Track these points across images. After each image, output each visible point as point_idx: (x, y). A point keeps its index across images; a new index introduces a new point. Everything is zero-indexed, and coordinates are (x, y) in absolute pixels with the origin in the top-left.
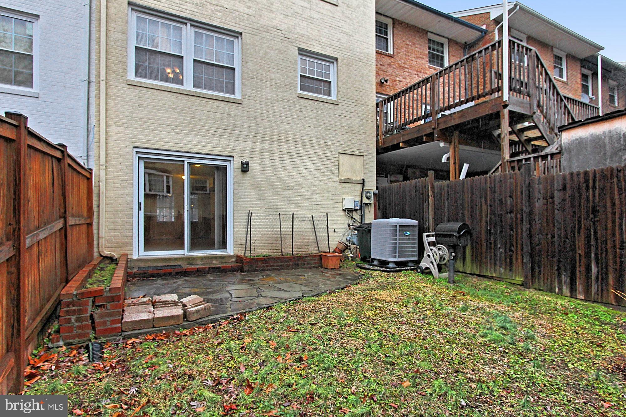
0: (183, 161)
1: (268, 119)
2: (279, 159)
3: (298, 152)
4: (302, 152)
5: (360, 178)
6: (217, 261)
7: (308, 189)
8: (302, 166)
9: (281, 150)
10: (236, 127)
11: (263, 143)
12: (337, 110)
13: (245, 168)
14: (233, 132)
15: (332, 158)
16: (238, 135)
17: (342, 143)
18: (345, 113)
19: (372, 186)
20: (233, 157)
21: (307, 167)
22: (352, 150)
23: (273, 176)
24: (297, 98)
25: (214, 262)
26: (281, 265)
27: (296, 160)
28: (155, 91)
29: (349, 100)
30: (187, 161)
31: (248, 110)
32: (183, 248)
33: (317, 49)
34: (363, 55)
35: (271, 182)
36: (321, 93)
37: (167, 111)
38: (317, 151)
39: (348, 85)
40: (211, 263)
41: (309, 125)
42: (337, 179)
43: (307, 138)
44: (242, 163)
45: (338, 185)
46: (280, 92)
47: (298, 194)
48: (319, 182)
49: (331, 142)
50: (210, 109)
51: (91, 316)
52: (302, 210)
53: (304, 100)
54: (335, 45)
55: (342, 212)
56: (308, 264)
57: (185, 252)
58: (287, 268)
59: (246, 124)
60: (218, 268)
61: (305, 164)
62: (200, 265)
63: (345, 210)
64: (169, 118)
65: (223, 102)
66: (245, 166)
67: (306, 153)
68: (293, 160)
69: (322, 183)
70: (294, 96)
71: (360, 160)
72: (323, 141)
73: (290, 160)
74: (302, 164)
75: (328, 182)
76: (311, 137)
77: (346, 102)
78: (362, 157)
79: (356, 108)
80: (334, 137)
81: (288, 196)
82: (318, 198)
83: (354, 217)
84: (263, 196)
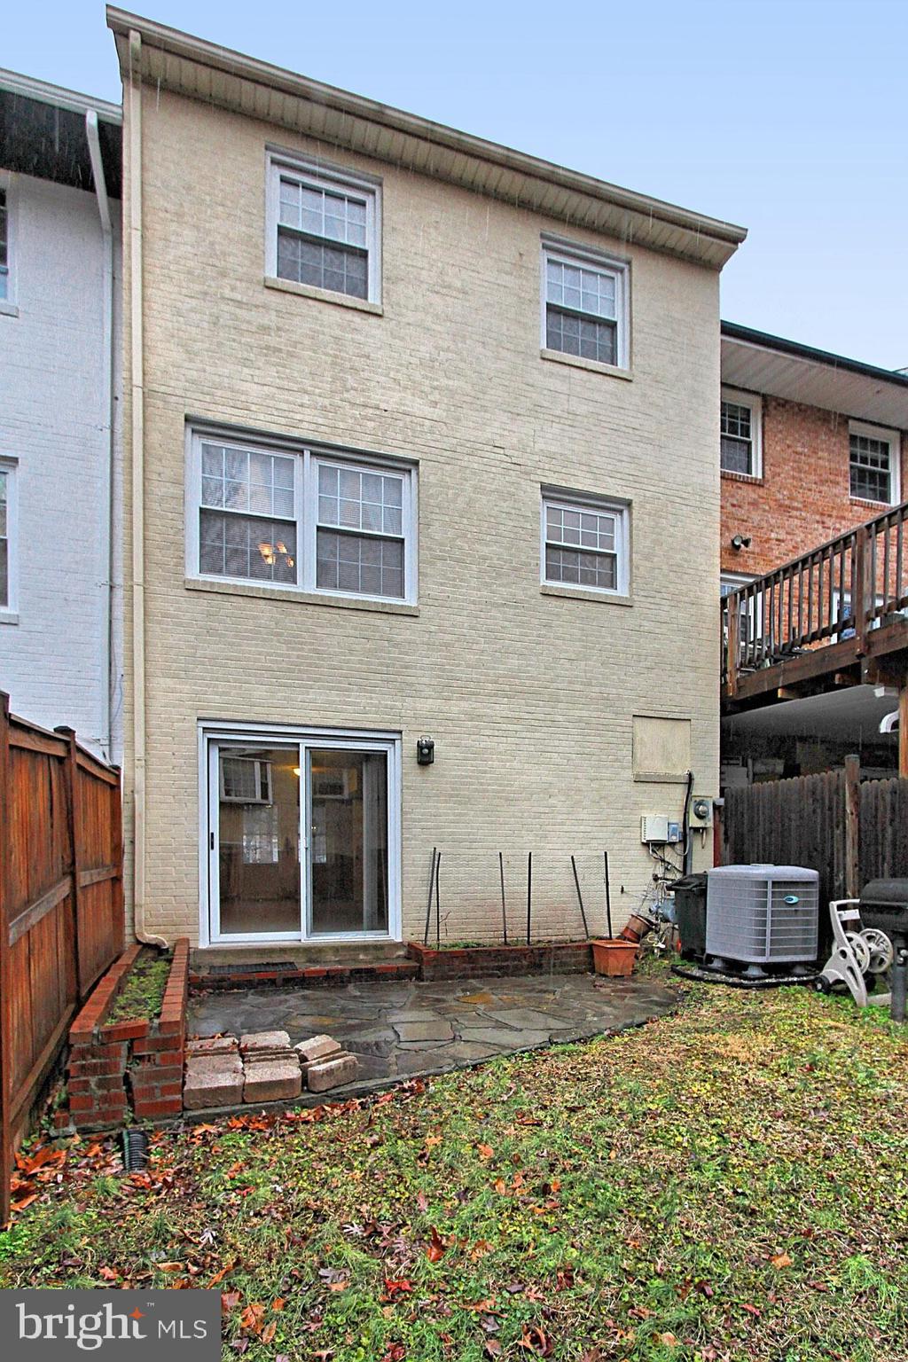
0: (298, 744)
1: (475, 646)
2: (500, 733)
3: (541, 716)
4: (551, 717)
5: (681, 772)
6: (366, 955)
7: (564, 798)
8: (549, 749)
9: (504, 714)
10: (406, 668)
11: (462, 699)
12: (630, 619)
13: (425, 756)
14: (399, 678)
15: (619, 729)
16: (412, 684)
17: (641, 693)
18: (647, 625)
19: (709, 788)
20: (400, 732)
21: (563, 750)
22: (664, 708)
23: (485, 772)
24: (540, 597)
25: (361, 957)
26: (502, 967)
27: (536, 735)
28: (240, 599)
29: (658, 595)
30: (304, 743)
31: (432, 628)
33: (583, 483)
34: (689, 489)
35: (482, 784)
36: (593, 584)
37: (264, 640)
38: (585, 713)
39: (656, 559)
40: (356, 961)
41: (565, 655)
42: (628, 774)
43: (561, 686)
44: (420, 747)
45: (629, 787)
46: (502, 585)
47: (542, 810)
48: (588, 782)
49: (614, 691)
50: (352, 632)
51: (126, 1076)
52: (550, 846)
53: (554, 602)
54: (627, 471)
55: (640, 847)
56: (563, 964)
57: (300, 936)
58: (516, 972)
59: (426, 661)
60: (370, 972)
61: (557, 743)
62: (331, 964)
63: (646, 845)
64: (269, 654)
65: (379, 616)
66: (426, 751)
67: (561, 718)
68: (529, 735)
69: (595, 785)
70: (532, 592)
71: (682, 730)
72: (597, 689)
73: (524, 734)
74: (551, 742)
75: (610, 783)
76: (570, 682)
77: (652, 600)
78: (688, 723)
79: (674, 613)
80: (623, 681)
81: (520, 815)
82: (585, 817)
83: (667, 859)
84: (465, 815)
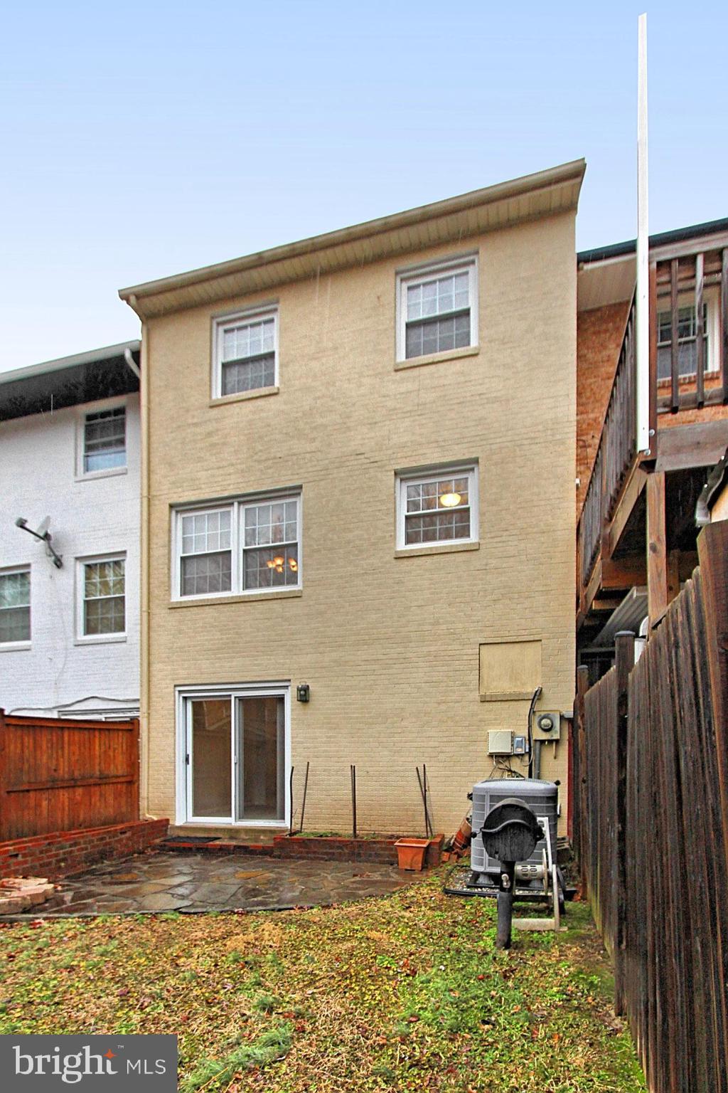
0: (230, 696)
2: (361, 673)
3: (395, 656)
4: (403, 656)
5: (531, 689)
6: (265, 836)
7: (414, 720)
8: (401, 681)
9: (364, 657)
10: (293, 634)
11: (333, 651)
12: (475, 560)
13: (304, 696)
14: (289, 643)
15: (465, 657)
16: (296, 646)
17: (487, 624)
18: (493, 562)
19: (562, 701)
20: (289, 680)
21: (412, 680)
22: (511, 633)
23: (350, 704)
24: (394, 561)
25: (262, 837)
27: (391, 671)
29: (505, 533)
30: (234, 694)
31: (311, 603)
32: (230, 815)
33: (433, 457)
35: (347, 713)
36: (450, 537)
37: (208, 631)
38: (432, 648)
39: (504, 502)
40: (257, 840)
41: (416, 604)
42: (475, 696)
43: (412, 629)
44: (299, 690)
45: (477, 707)
46: (363, 559)
47: (395, 730)
48: (436, 705)
49: (460, 626)
50: (259, 616)
53: (406, 562)
54: (473, 433)
55: (488, 759)
57: (230, 821)
59: (308, 627)
60: (245, 848)
61: (409, 675)
63: (491, 755)
65: (275, 601)
66: (302, 692)
67: (411, 655)
68: (384, 672)
69: (443, 707)
70: (387, 558)
71: (532, 652)
72: (444, 627)
74: (403, 676)
75: (457, 705)
76: (419, 625)
77: (498, 539)
78: (539, 643)
79: (522, 546)
80: (470, 616)
81: (377, 735)
82: (435, 734)
83: (513, 769)
84: (335, 737)
